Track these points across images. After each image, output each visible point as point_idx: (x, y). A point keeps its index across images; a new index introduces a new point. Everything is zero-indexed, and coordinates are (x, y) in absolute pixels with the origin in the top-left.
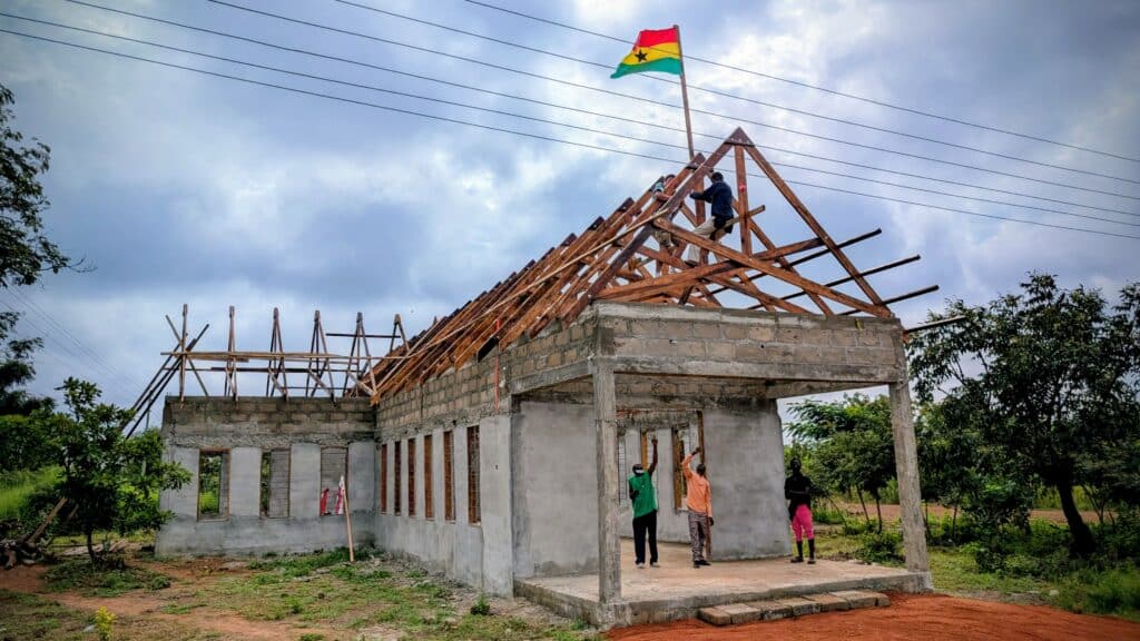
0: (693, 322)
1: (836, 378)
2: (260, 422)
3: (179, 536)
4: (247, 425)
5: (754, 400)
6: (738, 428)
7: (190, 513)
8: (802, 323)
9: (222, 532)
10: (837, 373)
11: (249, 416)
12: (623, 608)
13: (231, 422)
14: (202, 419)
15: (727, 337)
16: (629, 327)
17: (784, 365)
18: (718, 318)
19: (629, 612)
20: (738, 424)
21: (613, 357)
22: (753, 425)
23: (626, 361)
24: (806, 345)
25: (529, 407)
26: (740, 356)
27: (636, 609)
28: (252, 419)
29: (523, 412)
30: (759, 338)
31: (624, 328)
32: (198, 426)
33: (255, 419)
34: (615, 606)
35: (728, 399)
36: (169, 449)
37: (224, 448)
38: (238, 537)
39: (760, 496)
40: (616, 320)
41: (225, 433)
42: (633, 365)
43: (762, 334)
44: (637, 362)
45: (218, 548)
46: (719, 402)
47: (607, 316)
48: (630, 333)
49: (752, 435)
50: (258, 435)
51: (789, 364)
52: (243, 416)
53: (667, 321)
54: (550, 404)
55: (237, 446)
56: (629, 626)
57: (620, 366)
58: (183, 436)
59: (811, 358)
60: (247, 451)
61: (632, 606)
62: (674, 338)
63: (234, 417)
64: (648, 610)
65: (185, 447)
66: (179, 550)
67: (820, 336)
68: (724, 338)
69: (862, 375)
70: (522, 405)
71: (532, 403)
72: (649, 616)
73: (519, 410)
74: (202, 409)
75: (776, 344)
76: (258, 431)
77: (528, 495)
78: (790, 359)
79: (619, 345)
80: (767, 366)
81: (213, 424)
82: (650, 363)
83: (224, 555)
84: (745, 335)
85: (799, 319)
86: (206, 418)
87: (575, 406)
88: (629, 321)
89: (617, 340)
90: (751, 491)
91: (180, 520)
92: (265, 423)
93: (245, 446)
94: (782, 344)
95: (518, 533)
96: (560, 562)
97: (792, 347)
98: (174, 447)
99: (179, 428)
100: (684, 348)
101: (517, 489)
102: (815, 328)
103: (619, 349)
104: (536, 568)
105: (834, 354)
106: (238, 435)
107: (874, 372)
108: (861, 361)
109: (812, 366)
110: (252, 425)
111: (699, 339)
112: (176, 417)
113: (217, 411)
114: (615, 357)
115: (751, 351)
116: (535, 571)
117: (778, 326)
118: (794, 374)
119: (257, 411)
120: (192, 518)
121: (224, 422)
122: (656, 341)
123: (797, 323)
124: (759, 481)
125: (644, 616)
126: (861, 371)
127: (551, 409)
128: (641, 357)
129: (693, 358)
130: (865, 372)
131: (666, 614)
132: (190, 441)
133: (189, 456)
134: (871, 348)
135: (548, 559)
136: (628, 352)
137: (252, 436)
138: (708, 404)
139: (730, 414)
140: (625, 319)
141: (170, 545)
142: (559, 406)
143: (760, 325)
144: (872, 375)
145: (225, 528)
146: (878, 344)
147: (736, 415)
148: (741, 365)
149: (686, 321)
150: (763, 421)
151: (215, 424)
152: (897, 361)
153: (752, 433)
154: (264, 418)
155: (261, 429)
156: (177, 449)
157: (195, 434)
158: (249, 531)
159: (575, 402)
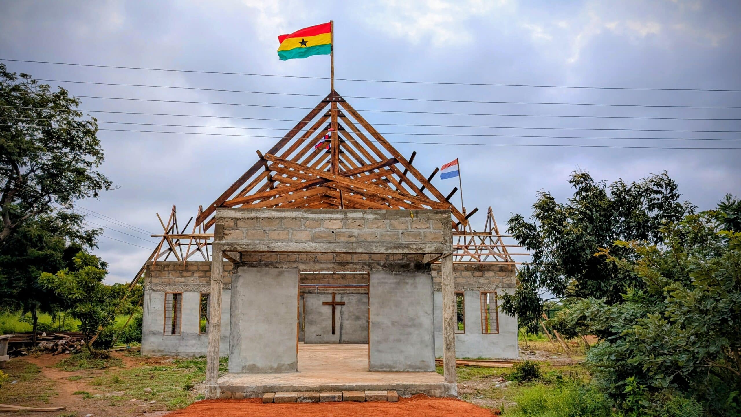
0: (281, 218)
1: (389, 251)
2: (199, 277)
3: (153, 342)
4: (192, 279)
5: (412, 264)
6: (398, 283)
7: (159, 330)
8: (366, 216)
9: (178, 341)
10: (391, 248)
11: (193, 273)
12: (215, 389)
13: (183, 277)
14: (167, 275)
15: (306, 227)
16: (236, 224)
17: (348, 243)
18: (300, 216)
19: (218, 391)
20: (398, 280)
21: (221, 242)
22: (410, 281)
23: (231, 244)
24: (367, 230)
25: (244, 270)
26: (315, 239)
27: (224, 390)
28: (195, 275)
29: (239, 274)
30: (331, 227)
31: (232, 224)
32: (165, 279)
33: (197, 275)
34: (210, 387)
35: (391, 264)
36: (148, 292)
37: (179, 292)
38: (186, 346)
39: (411, 330)
40: (226, 219)
41: (179, 283)
42: (236, 246)
43: (333, 224)
44: (238, 245)
45: (175, 351)
46: (384, 266)
47: (220, 217)
48: (236, 227)
49: (408, 288)
50: (198, 284)
51: (353, 243)
52: (189, 274)
53: (263, 218)
54: (259, 268)
55: (186, 291)
56: (218, 399)
57: (226, 248)
58: (156, 285)
59: (369, 239)
60: (192, 294)
61: (221, 387)
62: (267, 229)
63: (185, 274)
64: (231, 391)
65: (157, 291)
66: (154, 351)
67: (379, 224)
68: (303, 228)
69: (411, 249)
70: (239, 269)
71: (246, 268)
72: (232, 394)
73: (237, 272)
74: (166, 269)
75: (344, 230)
76: (198, 282)
77: (240, 323)
78: (354, 239)
79: (228, 235)
80: (334, 244)
81: (173, 277)
82: (248, 245)
83: (179, 356)
84: (320, 225)
85: (364, 214)
86: (169, 274)
87: (276, 270)
88: (236, 220)
89: (226, 231)
90: (405, 326)
91: (154, 334)
92: (203, 277)
93: (191, 291)
94: (348, 230)
95: (233, 346)
96: (260, 364)
97: (356, 232)
98: (151, 291)
99: (154, 280)
100: (274, 235)
101: (234, 320)
102: (375, 218)
103: (226, 237)
104: (244, 367)
105: (390, 236)
106: (187, 285)
107: (422, 246)
108: (412, 239)
109: (370, 244)
110: (195, 279)
111: (286, 229)
112: (153, 274)
113: (175, 270)
114: (223, 242)
115: (323, 235)
116: (243, 369)
117: (347, 219)
118: (356, 249)
119: (198, 270)
120: (161, 333)
121: (179, 277)
122: (253, 231)
123: (362, 216)
124: (412, 319)
125: (229, 394)
126: (411, 246)
127: (258, 272)
128: (241, 242)
129: (279, 241)
130: (415, 247)
131: (243, 394)
132: (159, 287)
133: (159, 297)
134: (422, 231)
135: (251, 363)
136: (233, 239)
137: (195, 285)
138: (375, 267)
139: (392, 274)
140: (233, 218)
141: (149, 348)
142: (264, 270)
143: (332, 219)
144: (421, 249)
145: (179, 339)
146: (428, 228)
147: (396, 274)
148: (315, 244)
149: (277, 218)
150: (417, 279)
151: (173, 278)
152: (444, 239)
153: (408, 286)
154: (202, 274)
155: (200, 282)
156: (153, 292)
157: (163, 283)
158: (193, 342)
159: (276, 267)
